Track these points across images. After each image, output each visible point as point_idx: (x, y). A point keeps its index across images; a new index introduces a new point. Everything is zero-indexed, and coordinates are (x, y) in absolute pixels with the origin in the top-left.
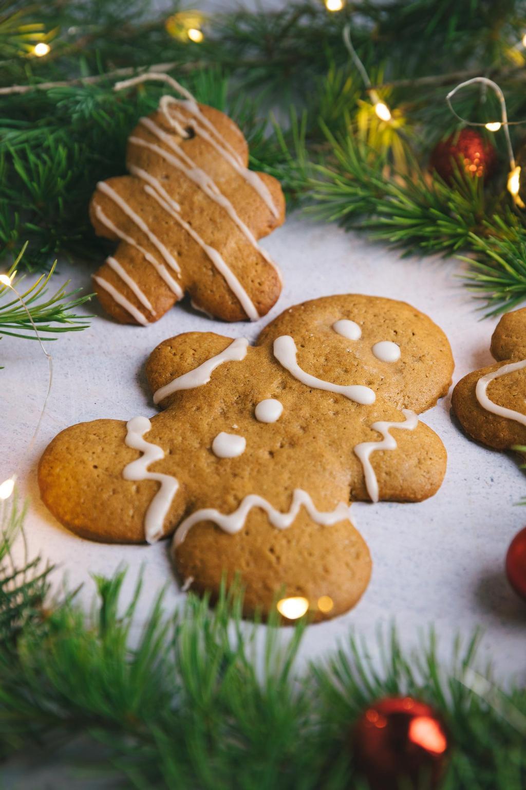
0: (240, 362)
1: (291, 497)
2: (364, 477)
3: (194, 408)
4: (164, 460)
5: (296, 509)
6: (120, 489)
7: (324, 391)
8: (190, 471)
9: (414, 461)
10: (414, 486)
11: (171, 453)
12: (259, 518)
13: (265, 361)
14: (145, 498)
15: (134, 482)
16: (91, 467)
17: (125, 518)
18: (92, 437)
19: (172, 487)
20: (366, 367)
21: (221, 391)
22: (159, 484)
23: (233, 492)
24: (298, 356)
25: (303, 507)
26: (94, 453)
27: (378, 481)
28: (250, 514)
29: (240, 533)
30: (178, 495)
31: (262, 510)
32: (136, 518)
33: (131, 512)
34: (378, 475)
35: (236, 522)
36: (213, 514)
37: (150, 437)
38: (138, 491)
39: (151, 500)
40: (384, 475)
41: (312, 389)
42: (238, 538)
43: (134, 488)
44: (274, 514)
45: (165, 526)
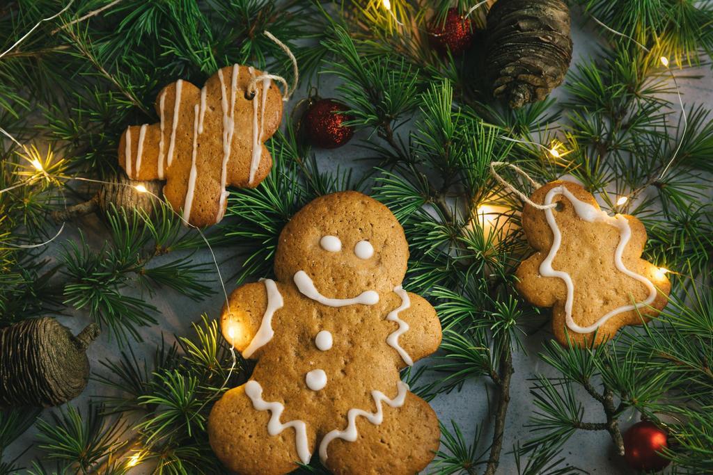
0: (283, 308)
1: (372, 399)
2: (401, 357)
3: (278, 360)
4: (285, 410)
5: (380, 406)
6: (273, 444)
7: (347, 307)
8: (305, 410)
9: (422, 331)
10: (430, 346)
11: (285, 402)
12: (362, 423)
13: (298, 298)
14: (290, 442)
15: (279, 435)
16: (248, 438)
17: (287, 460)
18: (233, 414)
19: (302, 427)
20: (360, 273)
21: (286, 338)
22: (293, 429)
23: (339, 413)
24: (316, 286)
25: (383, 402)
26: (243, 427)
27: (410, 355)
28: (357, 424)
29: (358, 439)
30: (308, 430)
31: (362, 417)
32: (292, 456)
33: (288, 454)
34: (408, 351)
35: (353, 434)
36: (336, 433)
37: (267, 395)
38: (284, 439)
39: (295, 441)
40: (411, 349)
41: (339, 309)
42: (359, 442)
43: (280, 439)
44: (370, 415)
45: (310, 451)
